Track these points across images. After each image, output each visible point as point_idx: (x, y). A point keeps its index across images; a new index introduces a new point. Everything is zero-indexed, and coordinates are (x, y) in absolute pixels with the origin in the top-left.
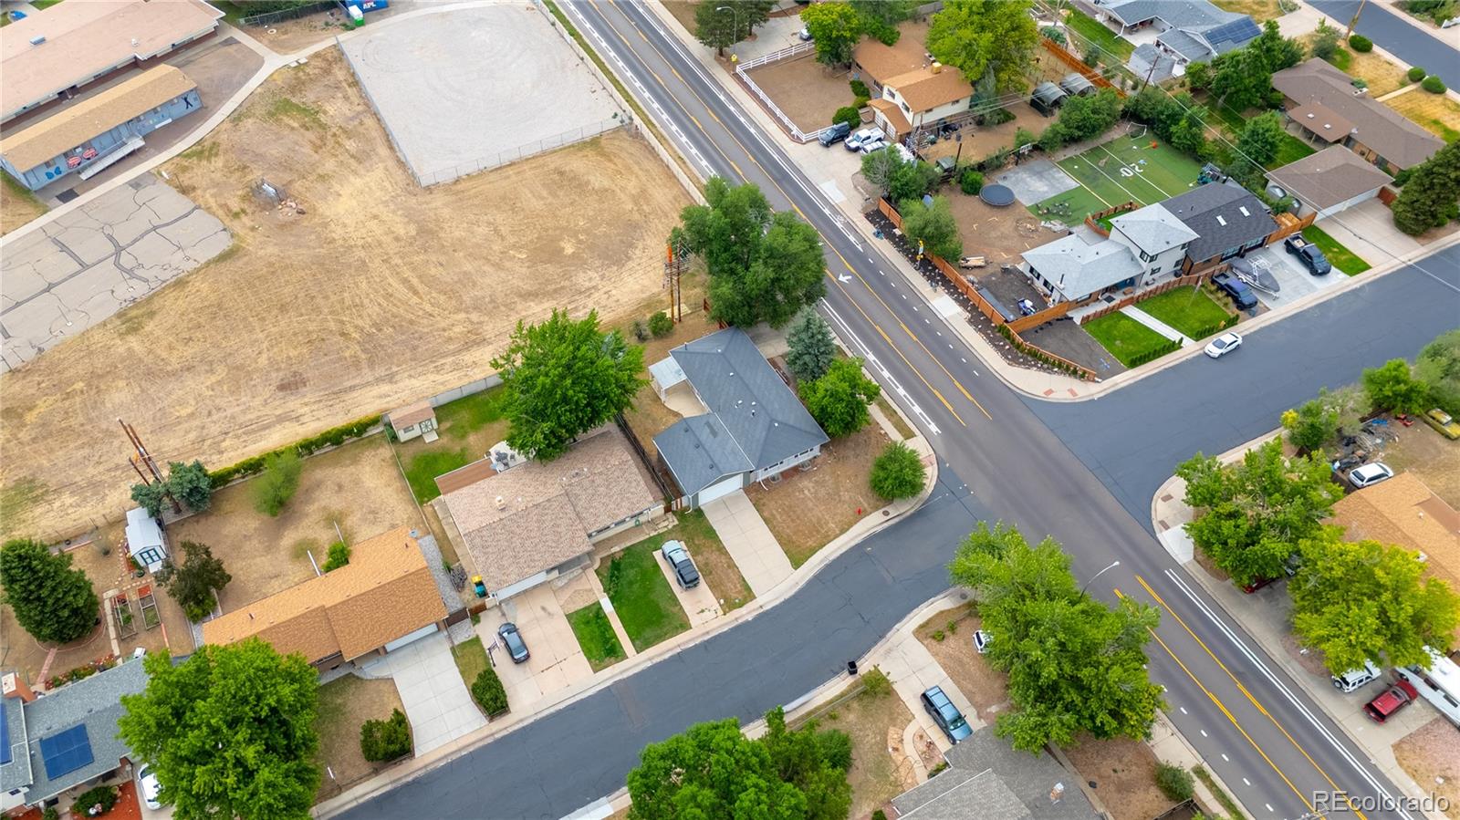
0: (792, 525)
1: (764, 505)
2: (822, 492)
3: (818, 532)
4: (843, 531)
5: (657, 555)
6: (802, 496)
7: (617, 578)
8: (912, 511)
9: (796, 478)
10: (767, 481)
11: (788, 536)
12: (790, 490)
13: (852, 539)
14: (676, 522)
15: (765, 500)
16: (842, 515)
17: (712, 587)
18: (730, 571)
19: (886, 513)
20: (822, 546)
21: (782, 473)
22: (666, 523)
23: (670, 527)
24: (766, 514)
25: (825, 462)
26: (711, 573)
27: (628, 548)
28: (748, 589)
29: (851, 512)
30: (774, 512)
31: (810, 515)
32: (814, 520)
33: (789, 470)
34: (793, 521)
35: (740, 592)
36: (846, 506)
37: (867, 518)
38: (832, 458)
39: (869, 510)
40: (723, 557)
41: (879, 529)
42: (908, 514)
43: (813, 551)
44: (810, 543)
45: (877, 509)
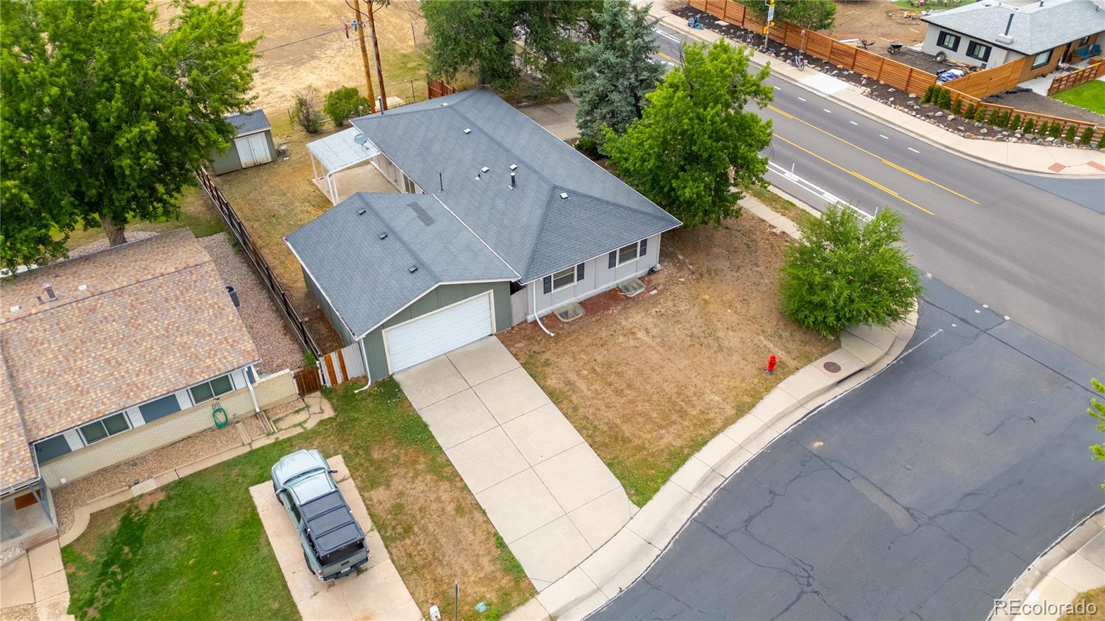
0: (619, 401)
1: (547, 363)
2: (677, 333)
3: (683, 414)
4: (743, 410)
5: (262, 495)
6: (632, 343)
7: (126, 566)
8: (889, 360)
9: (614, 310)
10: (551, 319)
11: (612, 426)
12: (604, 334)
13: (769, 426)
14: (329, 413)
15: (547, 355)
16: (732, 375)
17: (409, 570)
18: (462, 521)
19: (832, 367)
20: (697, 445)
21: (583, 304)
22: (301, 417)
23: (311, 425)
24: (552, 382)
25: (671, 280)
26: (408, 530)
27: (181, 483)
28: (513, 568)
29: (750, 370)
30: (573, 377)
31: (656, 378)
32: (670, 389)
33: (599, 296)
34: (618, 393)
35: (490, 579)
36: (735, 358)
37: (791, 379)
38: (686, 273)
39: (792, 363)
40: (445, 485)
41: (827, 399)
42: (882, 366)
43: (678, 458)
44: (669, 439)
45: (808, 359)
